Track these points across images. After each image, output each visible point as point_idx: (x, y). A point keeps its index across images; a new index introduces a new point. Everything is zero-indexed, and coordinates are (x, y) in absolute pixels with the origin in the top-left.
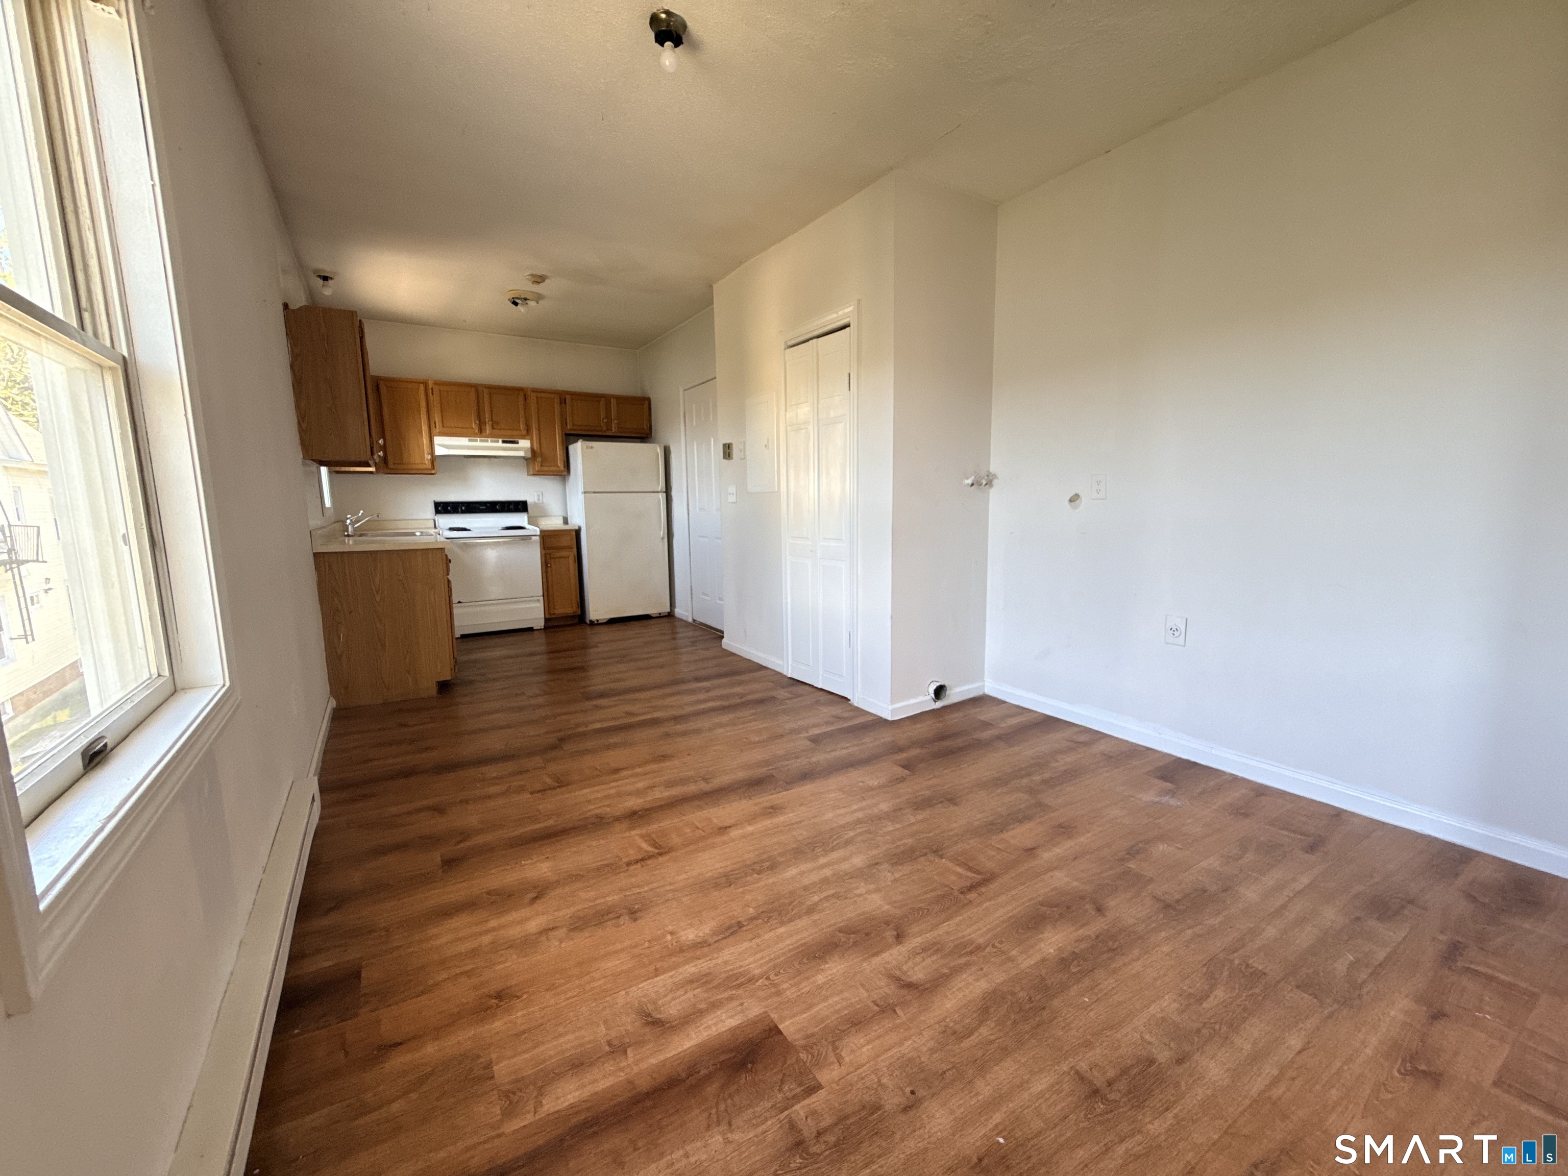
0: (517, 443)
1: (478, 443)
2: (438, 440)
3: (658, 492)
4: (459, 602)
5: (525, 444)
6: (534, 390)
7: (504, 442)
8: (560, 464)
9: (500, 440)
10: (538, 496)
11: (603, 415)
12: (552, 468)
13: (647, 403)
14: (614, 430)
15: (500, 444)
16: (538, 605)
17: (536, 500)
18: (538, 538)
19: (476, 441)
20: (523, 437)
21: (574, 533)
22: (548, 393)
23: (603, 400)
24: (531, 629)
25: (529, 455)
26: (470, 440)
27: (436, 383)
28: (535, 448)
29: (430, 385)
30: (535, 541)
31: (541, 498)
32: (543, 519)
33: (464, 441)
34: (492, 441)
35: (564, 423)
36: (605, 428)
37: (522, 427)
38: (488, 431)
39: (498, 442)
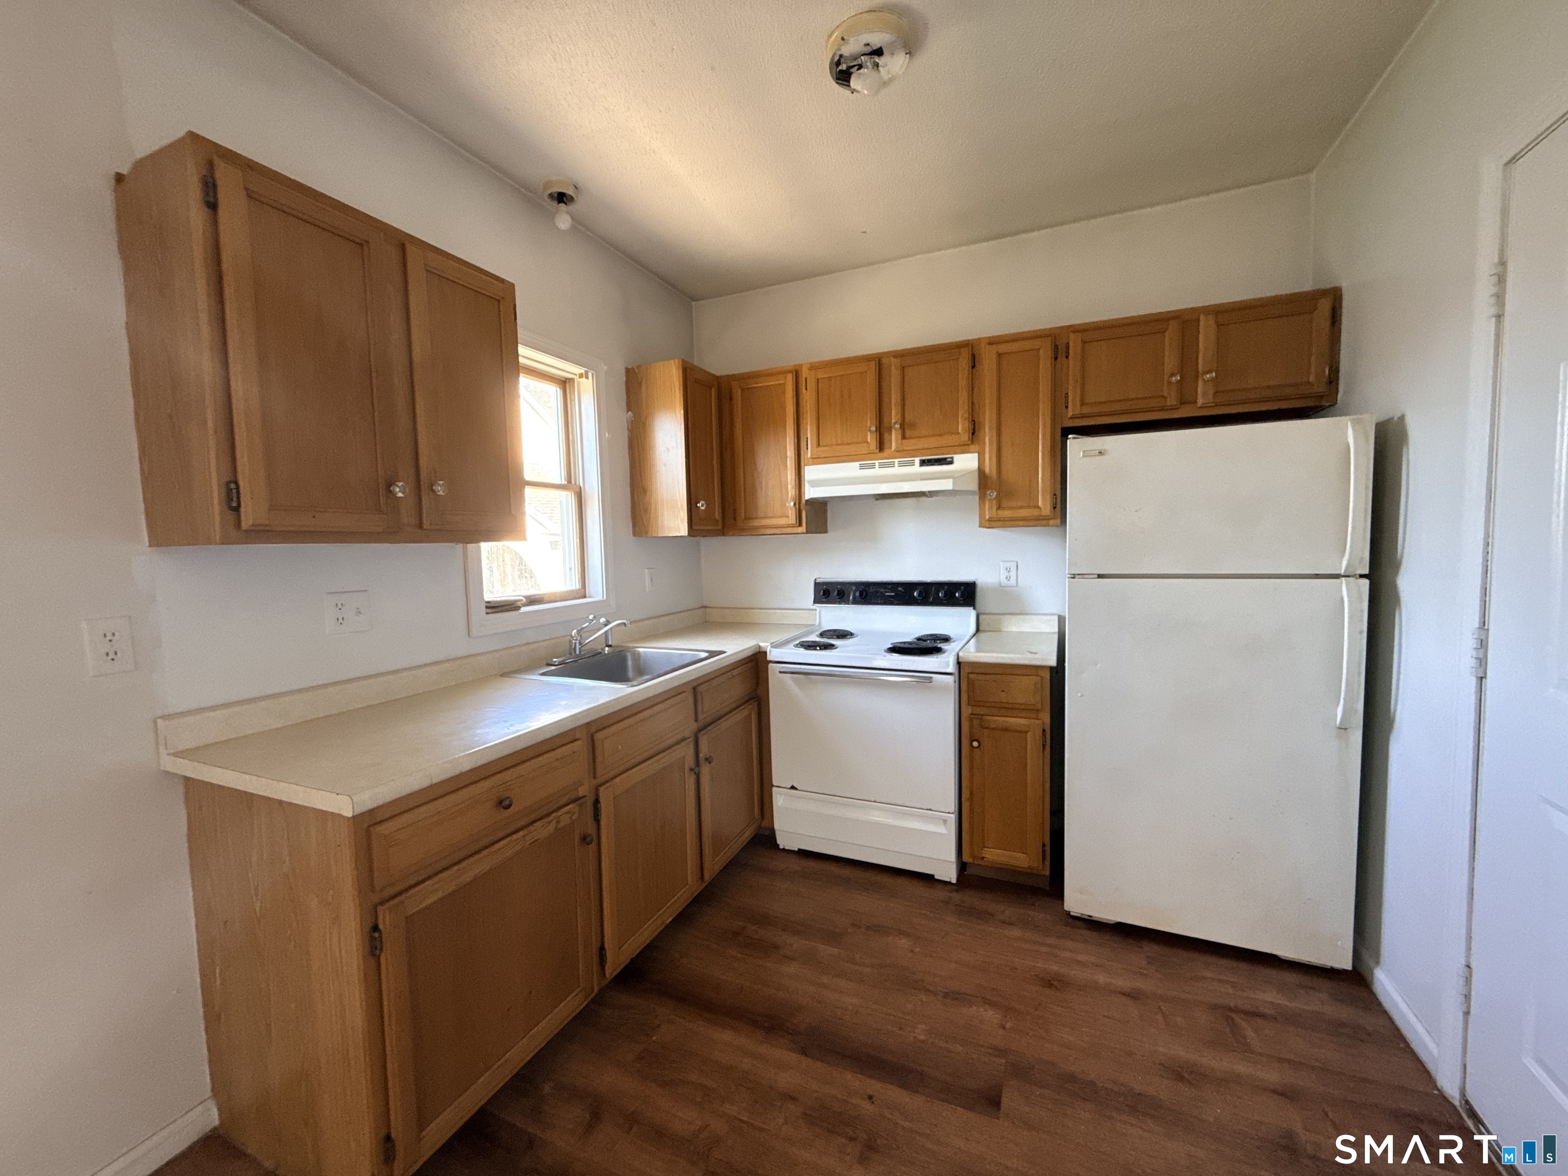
0: (951, 463)
1: (877, 471)
2: (811, 472)
3: (1337, 576)
4: (793, 788)
5: (966, 462)
6: (993, 341)
7: (923, 463)
8: (1044, 502)
9: (917, 460)
10: (1008, 570)
11: (1170, 361)
12: (1023, 513)
13: (1325, 306)
14: (1200, 402)
15: (917, 468)
16: (942, 830)
17: (1004, 581)
18: (950, 679)
19: (872, 466)
20: (963, 449)
21: (1047, 675)
22: (1023, 339)
23: (1173, 326)
24: (928, 879)
25: (974, 485)
26: (862, 467)
27: (813, 367)
28: (987, 470)
29: (805, 373)
30: (944, 688)
31: (1013, 574)
32: (1014, 618)
33: (851, 469)
34: (901, 465)
35: (1059, 400)
36: (1172, 401)
37: (962, 426)
38: (894, 447)
39: (912, 464)
